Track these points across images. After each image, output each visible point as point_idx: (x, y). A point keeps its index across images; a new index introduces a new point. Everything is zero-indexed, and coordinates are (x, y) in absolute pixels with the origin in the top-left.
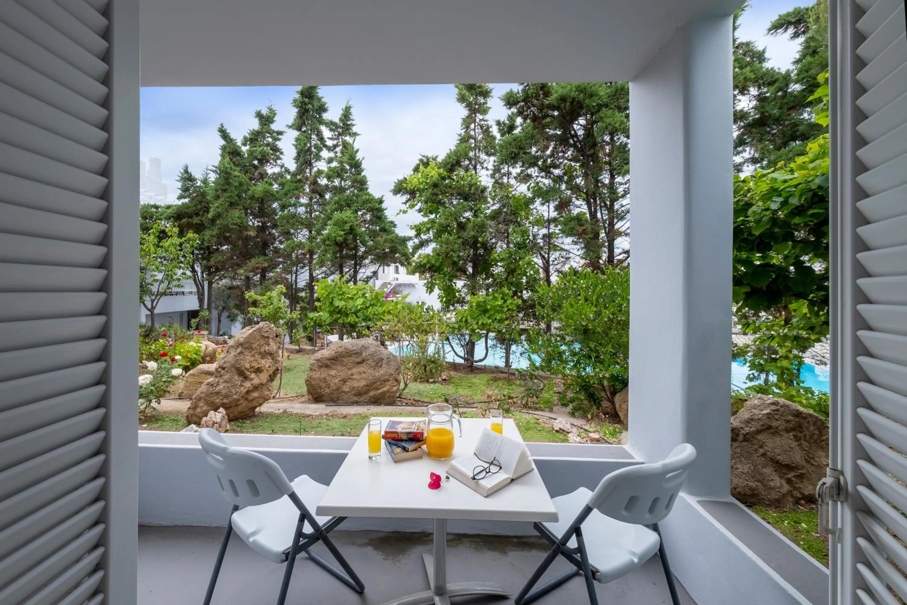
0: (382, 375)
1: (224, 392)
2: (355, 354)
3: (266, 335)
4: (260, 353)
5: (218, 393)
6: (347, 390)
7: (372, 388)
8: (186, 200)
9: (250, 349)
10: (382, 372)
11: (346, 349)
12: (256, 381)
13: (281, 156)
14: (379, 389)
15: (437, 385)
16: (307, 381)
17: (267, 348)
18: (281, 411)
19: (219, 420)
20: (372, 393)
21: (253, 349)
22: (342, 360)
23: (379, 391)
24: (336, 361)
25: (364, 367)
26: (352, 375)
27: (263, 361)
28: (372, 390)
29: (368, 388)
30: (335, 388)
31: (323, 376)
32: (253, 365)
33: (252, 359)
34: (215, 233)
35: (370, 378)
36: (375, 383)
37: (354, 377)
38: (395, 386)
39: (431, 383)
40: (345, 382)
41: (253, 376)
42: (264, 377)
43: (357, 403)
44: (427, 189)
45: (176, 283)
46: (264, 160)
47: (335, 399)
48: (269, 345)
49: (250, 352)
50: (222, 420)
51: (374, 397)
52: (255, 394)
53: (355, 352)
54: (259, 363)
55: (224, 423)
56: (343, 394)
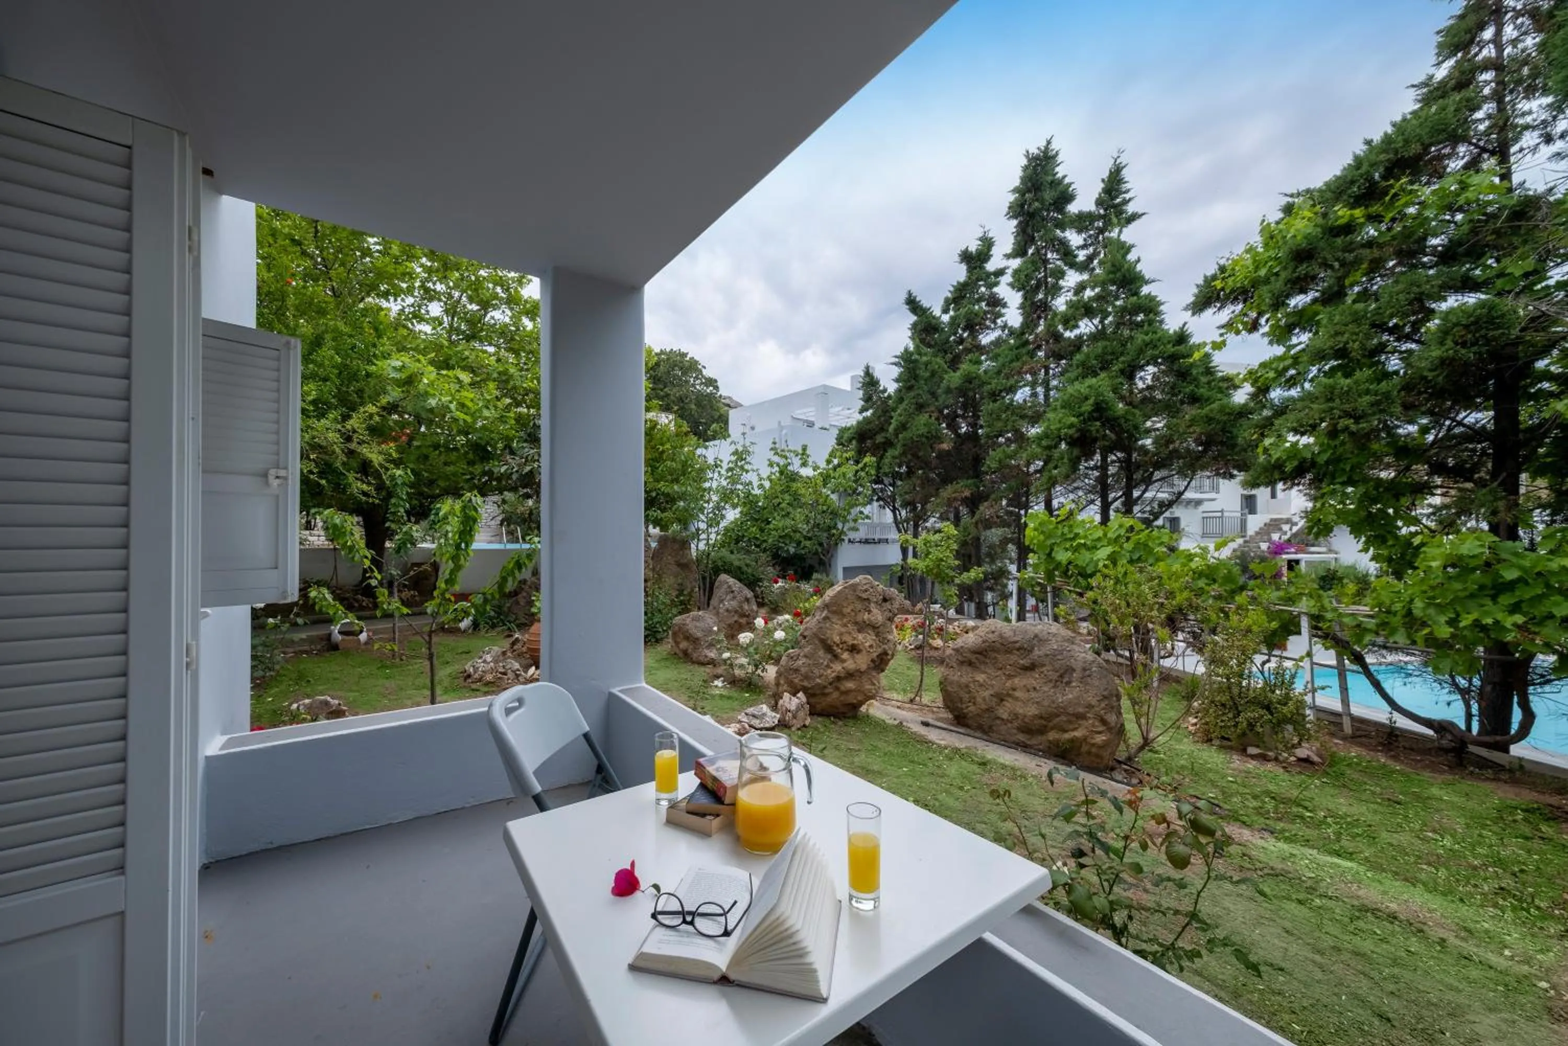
0: (1070, 702)
1: (803, 670)
2: (1018, 649)
3: (864, 596)
4: (856, 623)
5: (796, 670)
6: (1005, 716)
7: (1051, 724)
8: (869, 413)
9: (839, 613)
10: (1070, 696)
11: (1001, 636)
12: (850, 665)
13: (1003, 311)
14: (1066, 731)
15: (1270, 766)
16: (941, 683)
17: (866, 616)
18: (896, 723)
19: (793, 708)
20: (1052, 735)
21: (844, 616)
22: (995, 658)
23: (1067, 736)
24: (985, 657)
25: (1036, 679)
26: (1014, 690)
27: (860, 636)
28: (1052, 729)
29: (1044, 722)
30: (984, 707)
31: (964, 680)
32: (845, 638)
33: (843, 630)
34: (897, 453)
35: (1046, 703)
36: (1058, 716)
37: (1017, 694)
38: (1100, 733)
39: (1253, 757)
40: (1002, 700)
41: (845, 655)
42: (862, 662)
43: (1024, 747)
44: (1277, 274)
45: (852, 524)
46: (974, 325)
47: (986, 727)
48: (870, 612)
49: (841, 619)
50: (798, 709)
51: (1056, 743)
52: (850, 685)
53: (1017, 645)
54: (855, 639)
55: (801, 714)
56: (998, 722)
